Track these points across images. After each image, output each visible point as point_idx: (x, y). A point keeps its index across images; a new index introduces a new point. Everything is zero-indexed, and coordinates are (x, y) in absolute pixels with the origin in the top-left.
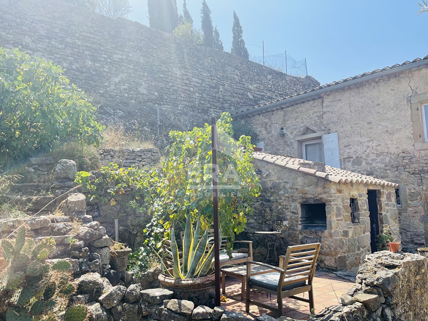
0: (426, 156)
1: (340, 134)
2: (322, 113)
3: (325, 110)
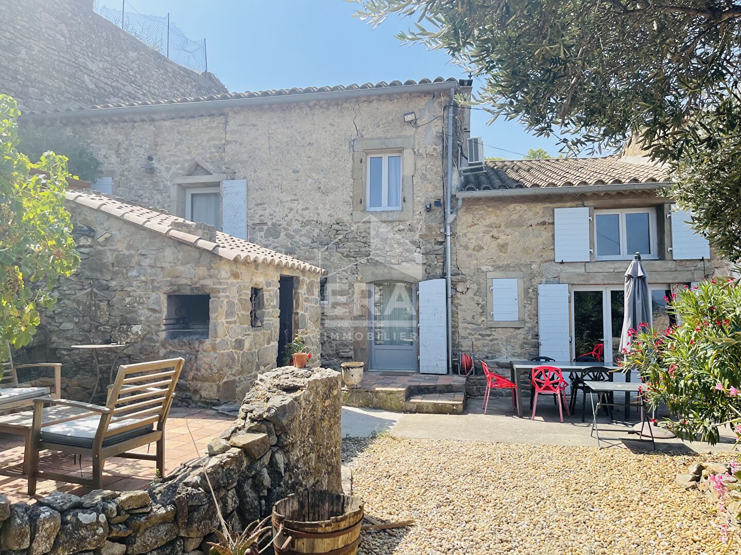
0: (365, 231)
1: (251, 183)
2: (223, 142)
3: (229, 137)
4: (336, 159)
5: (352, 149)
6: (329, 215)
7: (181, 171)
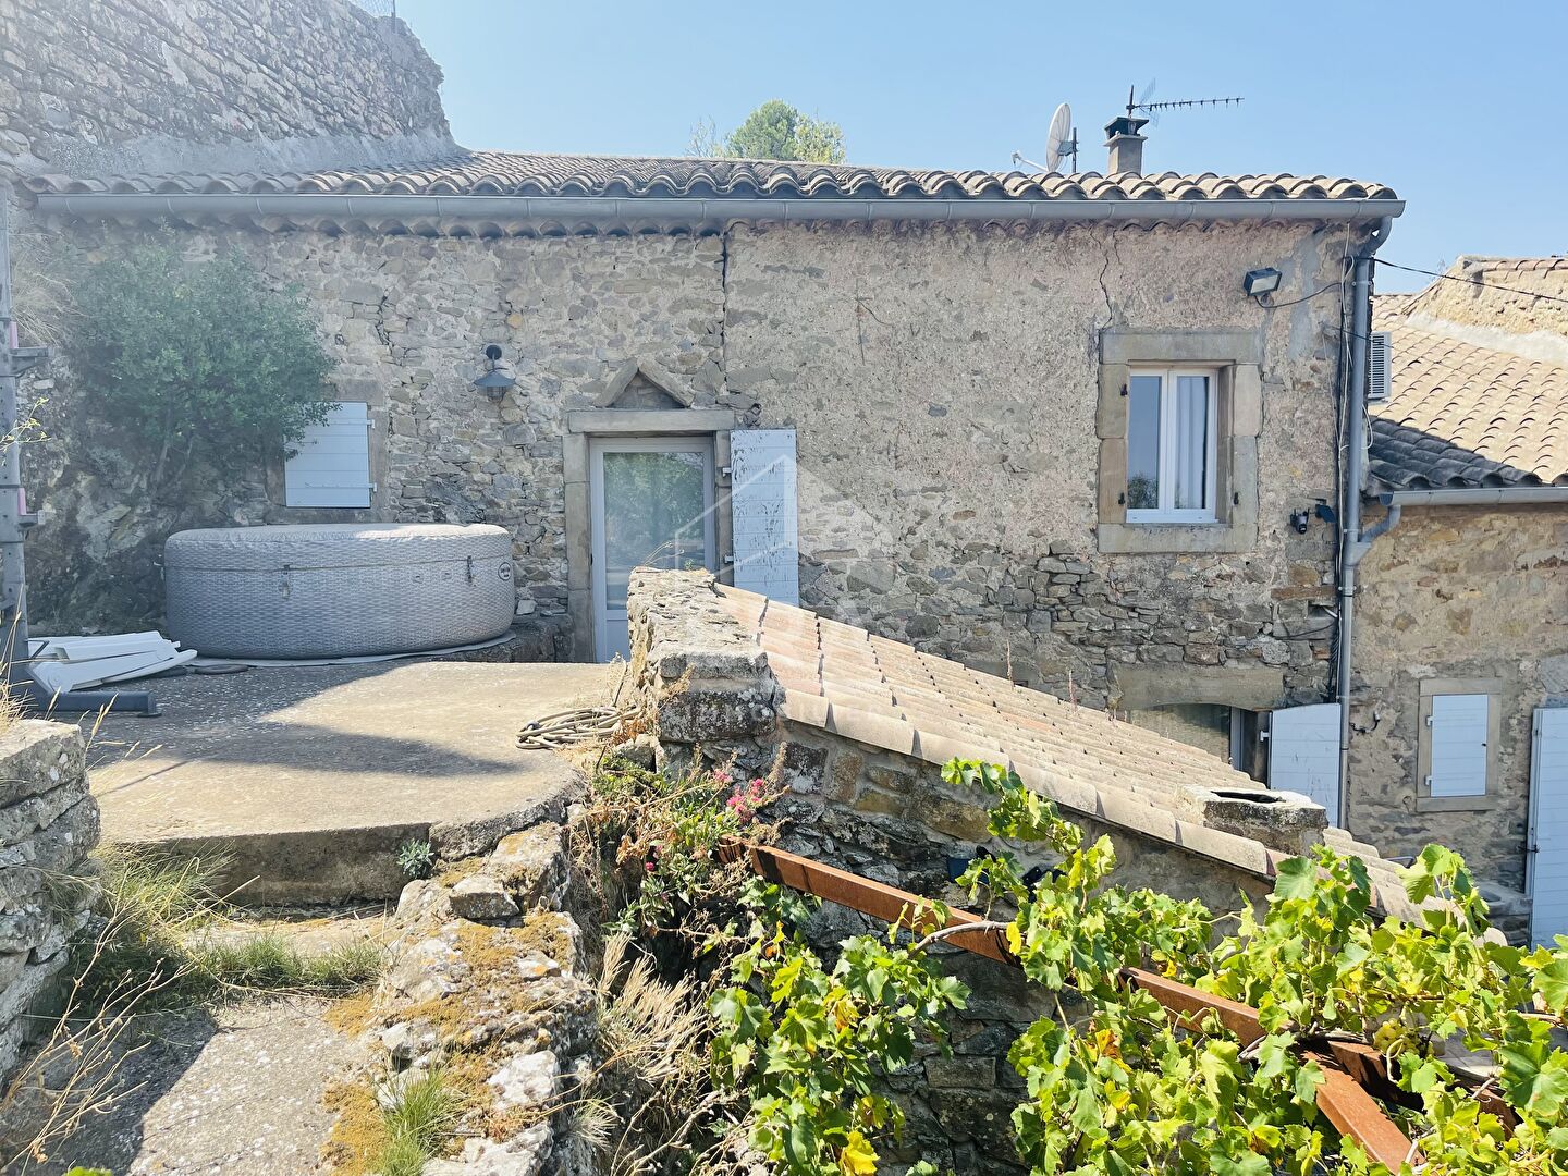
0: (1131, 578)
1: (808, 437)
2: (720, 315)
3: (735, 301)
4: (1051, 381)
5: (1096, 355)
6: (1031, 534)
7: (594, 396)
